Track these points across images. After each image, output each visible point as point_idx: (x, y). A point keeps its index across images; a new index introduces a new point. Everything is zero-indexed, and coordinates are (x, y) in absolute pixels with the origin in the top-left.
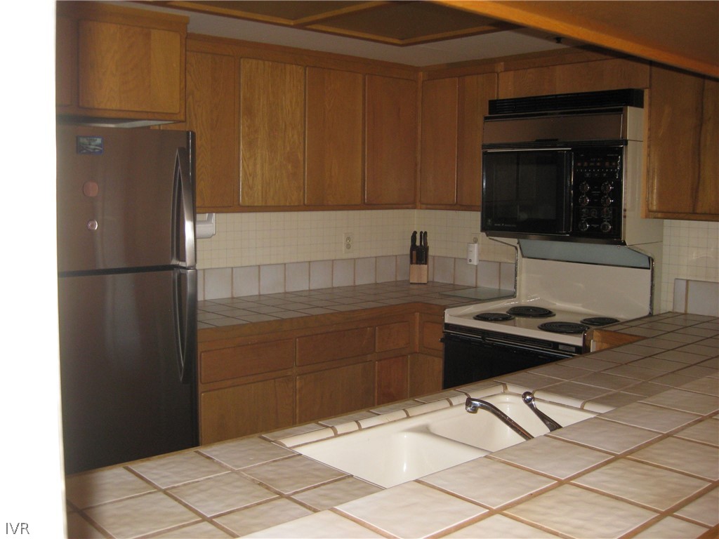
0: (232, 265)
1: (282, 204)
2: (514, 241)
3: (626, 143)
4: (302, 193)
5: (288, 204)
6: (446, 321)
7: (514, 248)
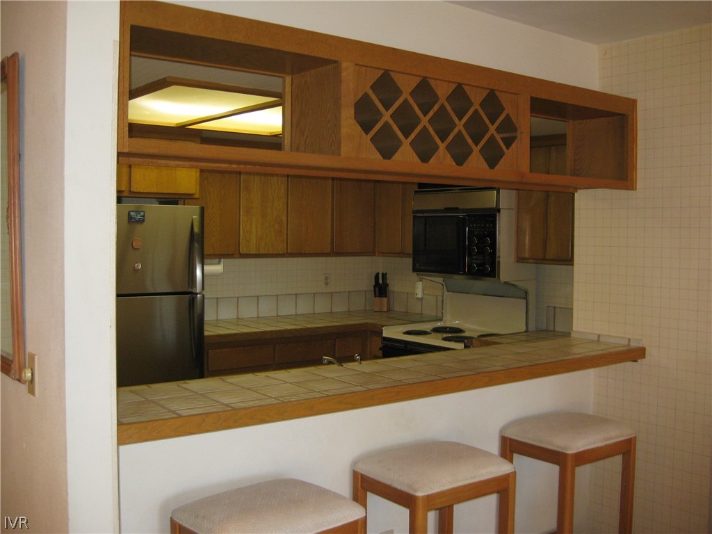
0: (238, 296)
1: (271, 252)
2: (440, 280)
3: (499, 211)
4: (285, 245)
5: (275, 253)
6: (384, 335)
7: (441, 285)
